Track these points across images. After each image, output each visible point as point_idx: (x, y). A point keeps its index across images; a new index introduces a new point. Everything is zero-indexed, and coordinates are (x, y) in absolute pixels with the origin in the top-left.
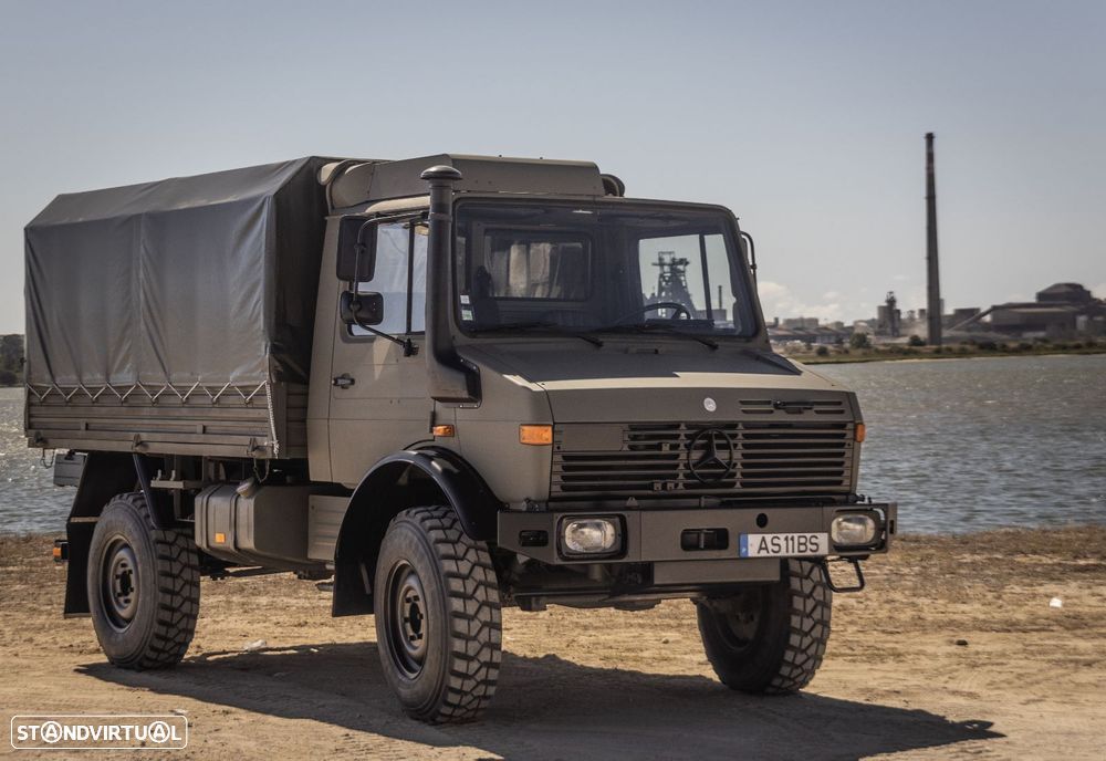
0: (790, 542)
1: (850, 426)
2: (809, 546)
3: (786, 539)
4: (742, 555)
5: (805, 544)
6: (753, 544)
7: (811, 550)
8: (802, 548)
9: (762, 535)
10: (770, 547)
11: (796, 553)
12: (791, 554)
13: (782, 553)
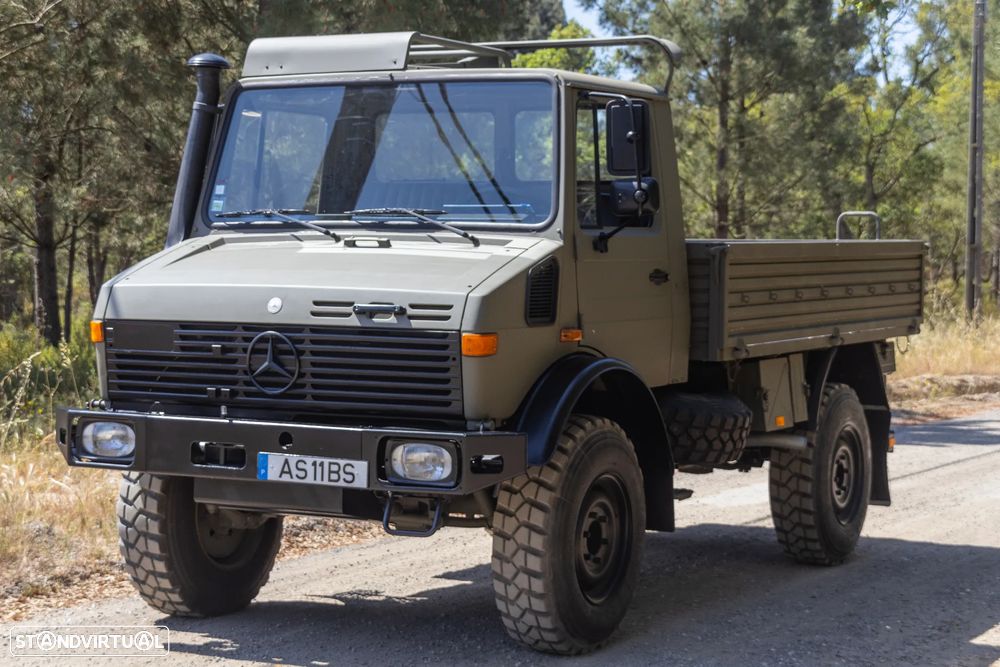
0: (319, 469)
2: (343, 476)
3: (314, 464)
4: (260, 478)
5: (337, 472)
6: (274, 466)
7: (344, 480)
8: (334, 477)
9: (285, 455)
10: (295, 472)
11: (326, 482)
12: (319, 482)
13: (309, 480)
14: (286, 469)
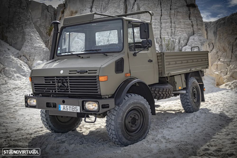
0: (70, 108)
1: (97, 77)
2: (75, 109)
4: (59, 110)
5: (74, 109)
6: (62, 108)
7: (75, 110)
8: (73, 110)
9: (64, 105)
10: (66, 109)
11: (72, 111)
12: (70, 111)
13: (69, 110)
14: (64, 108)
